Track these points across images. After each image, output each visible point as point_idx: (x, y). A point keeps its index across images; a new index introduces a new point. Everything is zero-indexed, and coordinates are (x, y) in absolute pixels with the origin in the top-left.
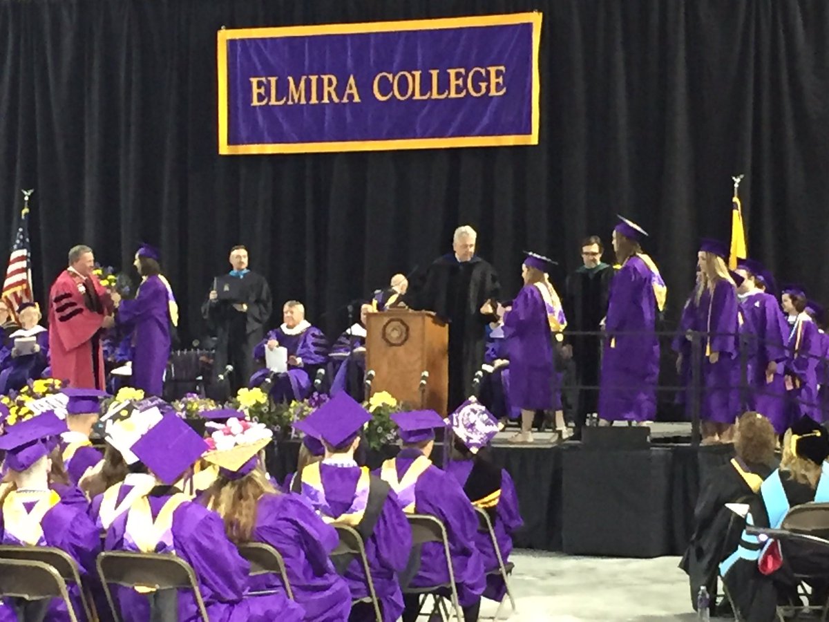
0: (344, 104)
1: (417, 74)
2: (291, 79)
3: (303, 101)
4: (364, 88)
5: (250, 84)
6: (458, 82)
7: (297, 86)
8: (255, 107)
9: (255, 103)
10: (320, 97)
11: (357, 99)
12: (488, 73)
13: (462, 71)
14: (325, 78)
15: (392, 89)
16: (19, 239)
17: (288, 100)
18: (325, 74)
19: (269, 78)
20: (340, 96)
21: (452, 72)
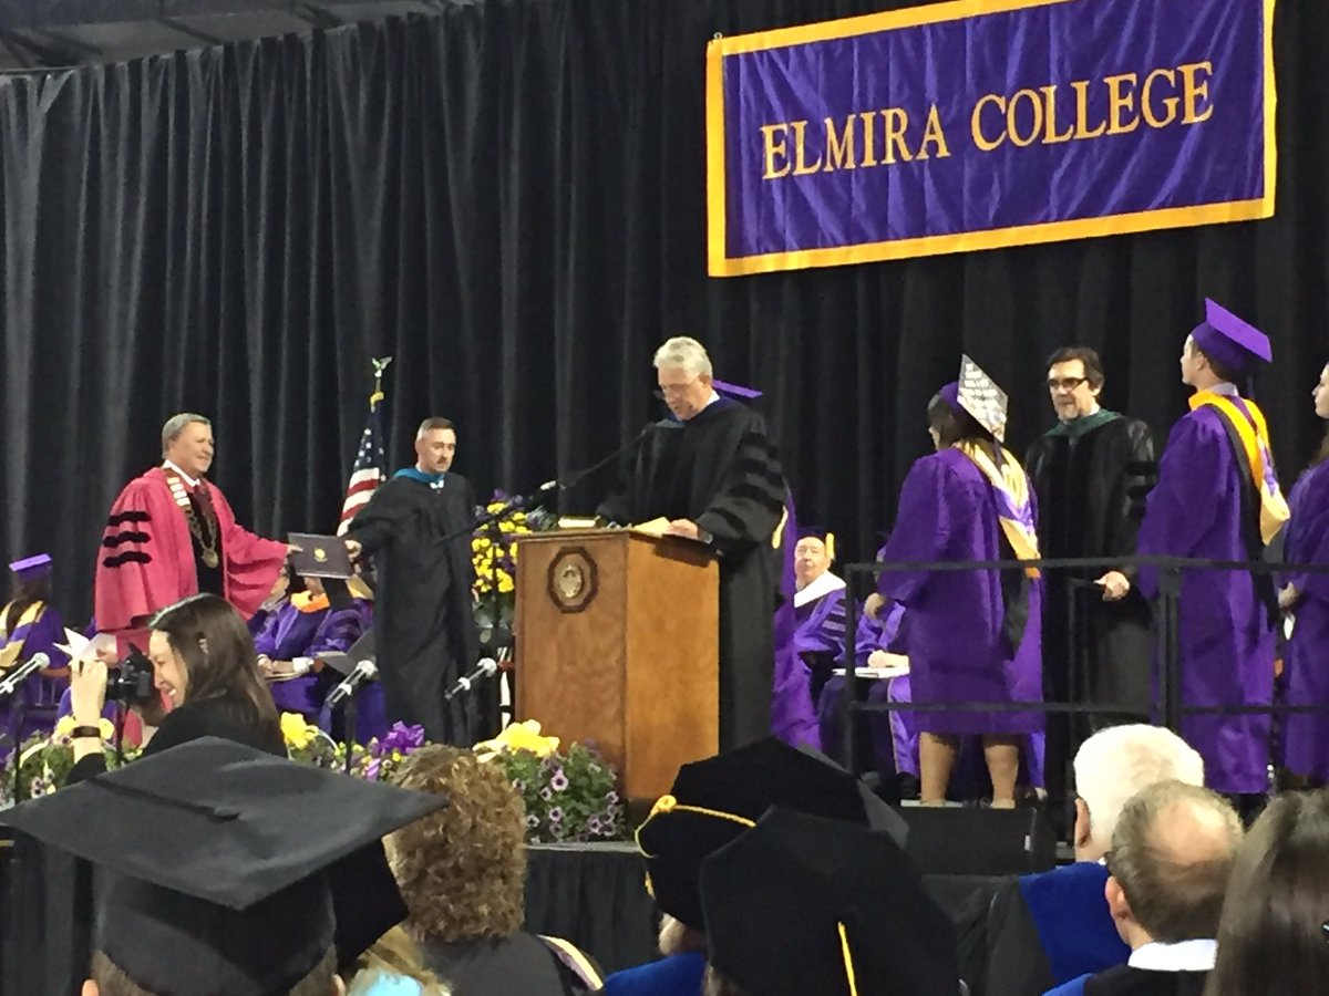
0: (922, 161)
1: (1051, 91)
2: (829, 122)
3: (851, 165)
4: (957, 131)
5: (761, 138)
6: (1123, 102)
7: (840, 136)
8: (768, 181)
9: (771, 173)
10: (880, 153)
11: (943, 152)
12: (1180, 77)
13: (1132, 77)
14: (889, 114)
15: (1006, 127)
16: (365, 449)
17: (824, 164)
18: (887, 108)
19: (793, 124)
20: (915, 150)
21: (1113, 82)
